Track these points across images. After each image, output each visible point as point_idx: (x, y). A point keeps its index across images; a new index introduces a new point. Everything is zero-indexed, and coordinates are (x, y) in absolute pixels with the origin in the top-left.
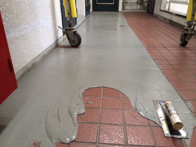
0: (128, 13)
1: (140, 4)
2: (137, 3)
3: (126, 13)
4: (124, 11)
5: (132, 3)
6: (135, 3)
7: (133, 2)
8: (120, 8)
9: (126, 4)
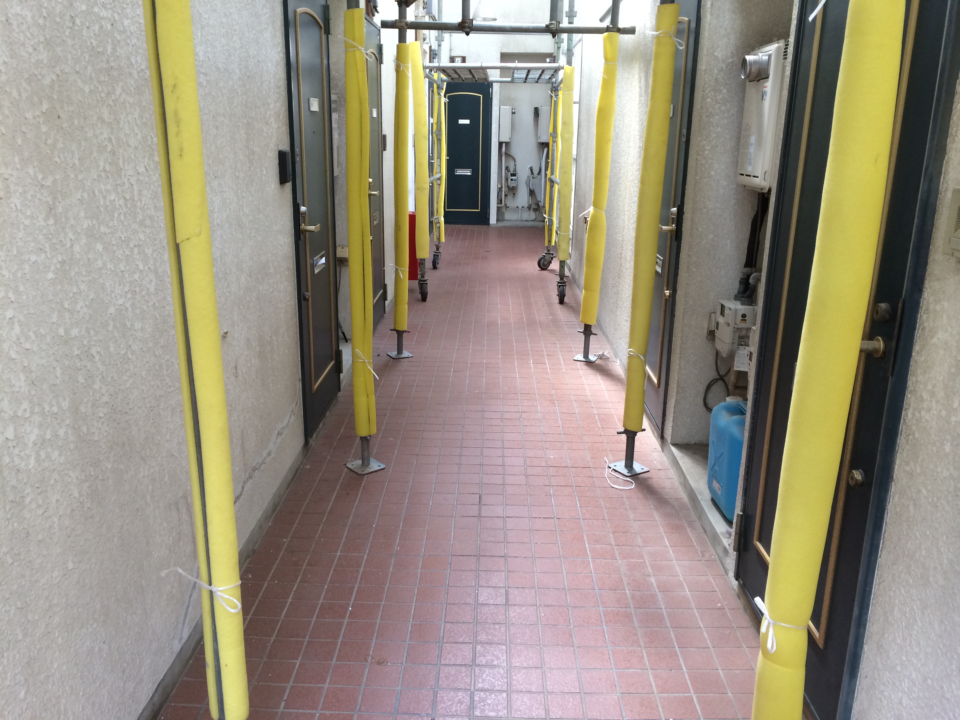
0: (510, 228)
1: (535, 210)
2: (529, 208)
3: (505, 227)
4: (501, 224)
5: (517, 207)
6: (523, 207)
7: (520, 207)
8: (493, 219)
9: (506, 210)
